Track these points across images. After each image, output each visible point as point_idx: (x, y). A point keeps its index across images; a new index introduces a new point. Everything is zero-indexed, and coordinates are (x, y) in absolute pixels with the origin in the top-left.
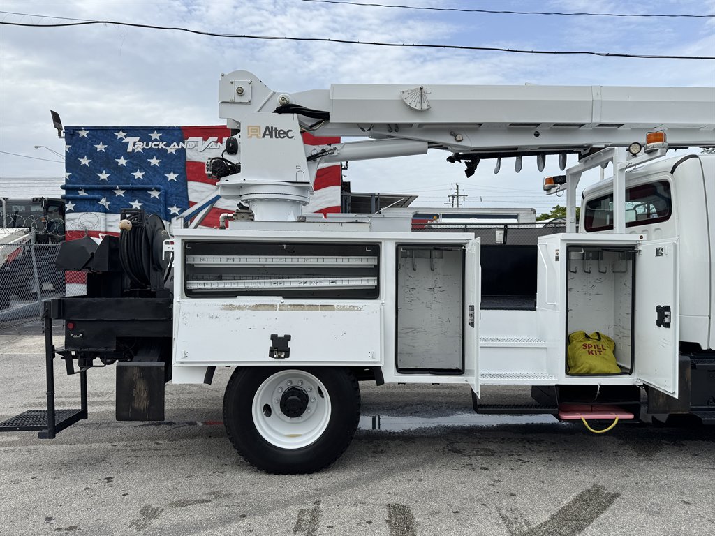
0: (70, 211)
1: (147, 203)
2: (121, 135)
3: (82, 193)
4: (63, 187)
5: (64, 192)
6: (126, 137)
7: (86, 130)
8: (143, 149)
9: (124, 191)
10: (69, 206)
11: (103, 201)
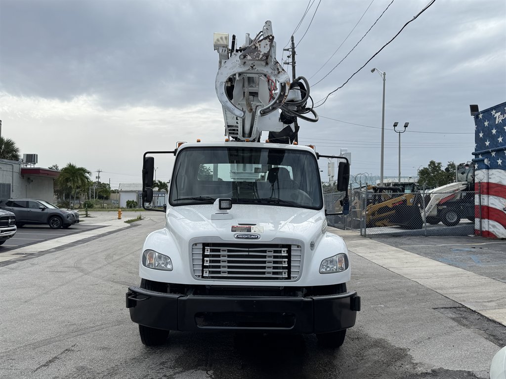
0: (477, 170)
1: (504, 160)
2: (493, 112)
3: (480, 157)
4: (473, 154)
5: (474, 157)
6: (495, 113)
7: (482, 113)
8: (502, 120)
9: (495, 153)
10: (476, 166)
11: (486, 161)
